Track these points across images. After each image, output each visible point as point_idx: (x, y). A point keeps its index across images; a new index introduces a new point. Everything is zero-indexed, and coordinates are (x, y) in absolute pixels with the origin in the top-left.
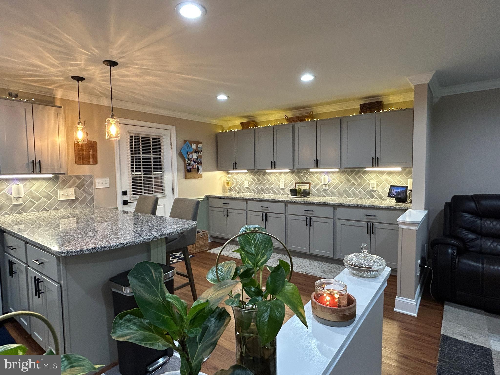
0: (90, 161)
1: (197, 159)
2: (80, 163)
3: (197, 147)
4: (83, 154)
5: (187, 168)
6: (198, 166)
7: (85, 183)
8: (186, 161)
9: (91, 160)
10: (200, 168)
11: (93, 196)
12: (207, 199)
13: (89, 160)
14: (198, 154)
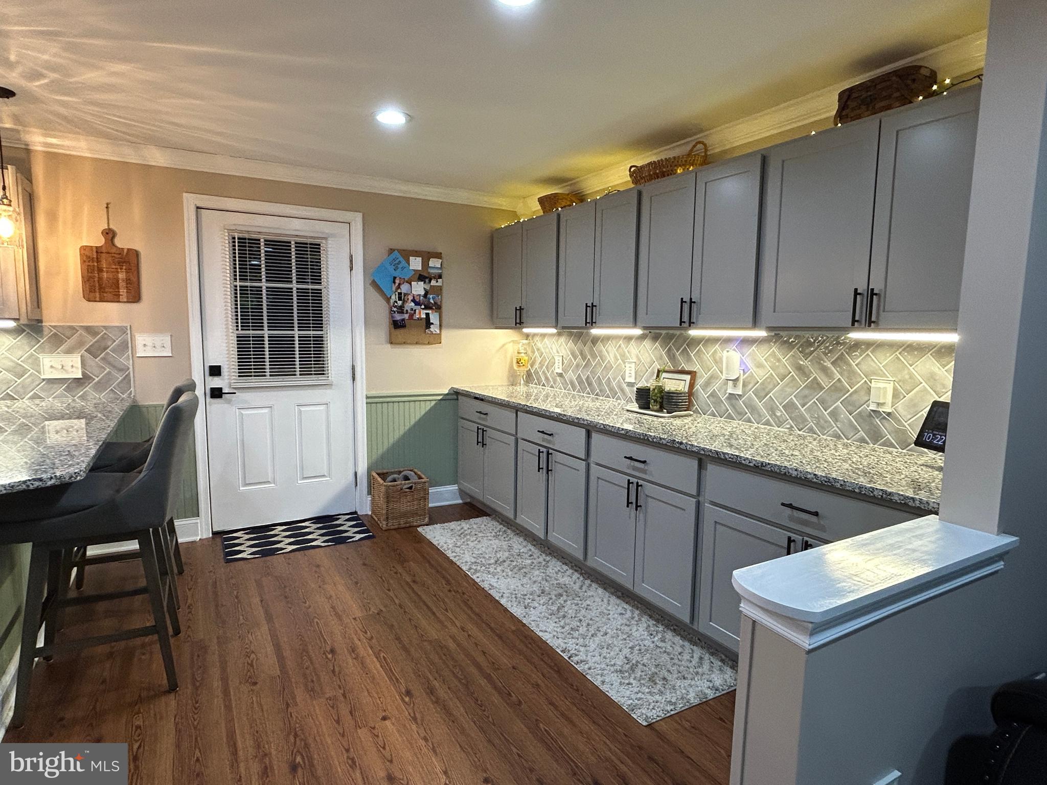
0: (120, 295)
1: (425, 295)
2: (95, 298)
3: (425, 264)
4: (100, 279)
5: (393, 317)
6: (427, 315)
7: (109, 343)
8: (392, 301)
9: (123, 291)
10: (434, 318)
11: (129, 373)
12: (455, 397)
13: (118, 293)
14: (430, 282)
